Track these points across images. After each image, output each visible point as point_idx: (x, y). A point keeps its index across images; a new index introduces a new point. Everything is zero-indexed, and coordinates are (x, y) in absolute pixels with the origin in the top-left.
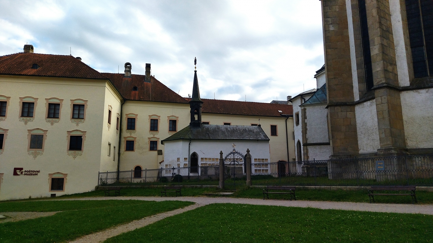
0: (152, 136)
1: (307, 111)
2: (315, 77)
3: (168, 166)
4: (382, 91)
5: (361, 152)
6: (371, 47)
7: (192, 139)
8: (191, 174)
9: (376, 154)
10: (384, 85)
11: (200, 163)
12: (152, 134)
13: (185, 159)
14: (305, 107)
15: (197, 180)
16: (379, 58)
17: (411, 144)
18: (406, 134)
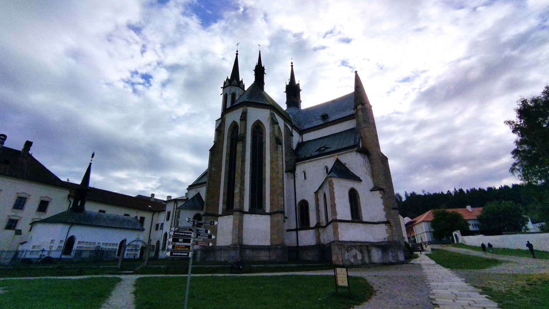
0: (13, 214)
1: (180, 213)
2: (187, 189)
3: (37, 247)
4: (238, 213)
5: (217, 245)
6: (235, 188)
7: (74, 223)
8: (63, 257)
9: (229, 247)
10: (239, 210)
11: (75, 247)
12: (15, 212)
13: (61, 241)
14: (180, 210)
15: (70, 261)
16: (238, 195)
17: (245, 242)
18: (243, 237)
